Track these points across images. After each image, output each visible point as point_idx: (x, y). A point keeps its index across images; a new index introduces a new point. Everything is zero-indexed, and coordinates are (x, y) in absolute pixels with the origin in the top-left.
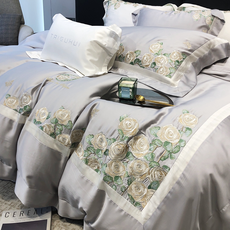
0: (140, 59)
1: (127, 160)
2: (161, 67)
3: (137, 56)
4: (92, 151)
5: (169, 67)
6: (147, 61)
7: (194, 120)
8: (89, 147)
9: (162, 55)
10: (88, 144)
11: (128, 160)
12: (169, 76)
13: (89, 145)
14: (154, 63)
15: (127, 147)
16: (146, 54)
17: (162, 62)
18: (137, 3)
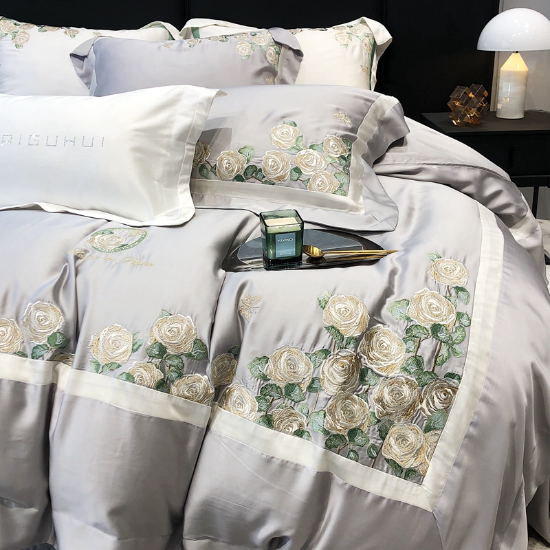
0: (259, 166)
1: (364, 387)
2: (316, 176)
3: (248, 161)
4: (272, 393)
5: (334, 173)
6: (278, 168)
7: (458, 268)
8: (263, 386)
9: (308, 150)
10: (259, 380)
11: (366, 387)
12: (340, 192)
13: (262, 382)
14: (297, 170)
15: (358, 360)
16: (269, 153)
18: (72, 28)
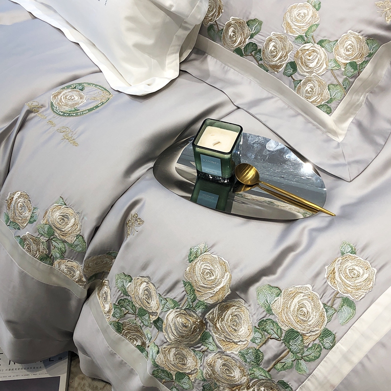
0: (260, 46)
2: (309, 80)
3: (252, 36)
5: (329, 82)
6: (275, 56)
7: (366, 276)
9: (316, 45)
11: (204, 348)
12: (325, 108)
14: (293, 65)
16: (275, 35)
17: (311, 65)
